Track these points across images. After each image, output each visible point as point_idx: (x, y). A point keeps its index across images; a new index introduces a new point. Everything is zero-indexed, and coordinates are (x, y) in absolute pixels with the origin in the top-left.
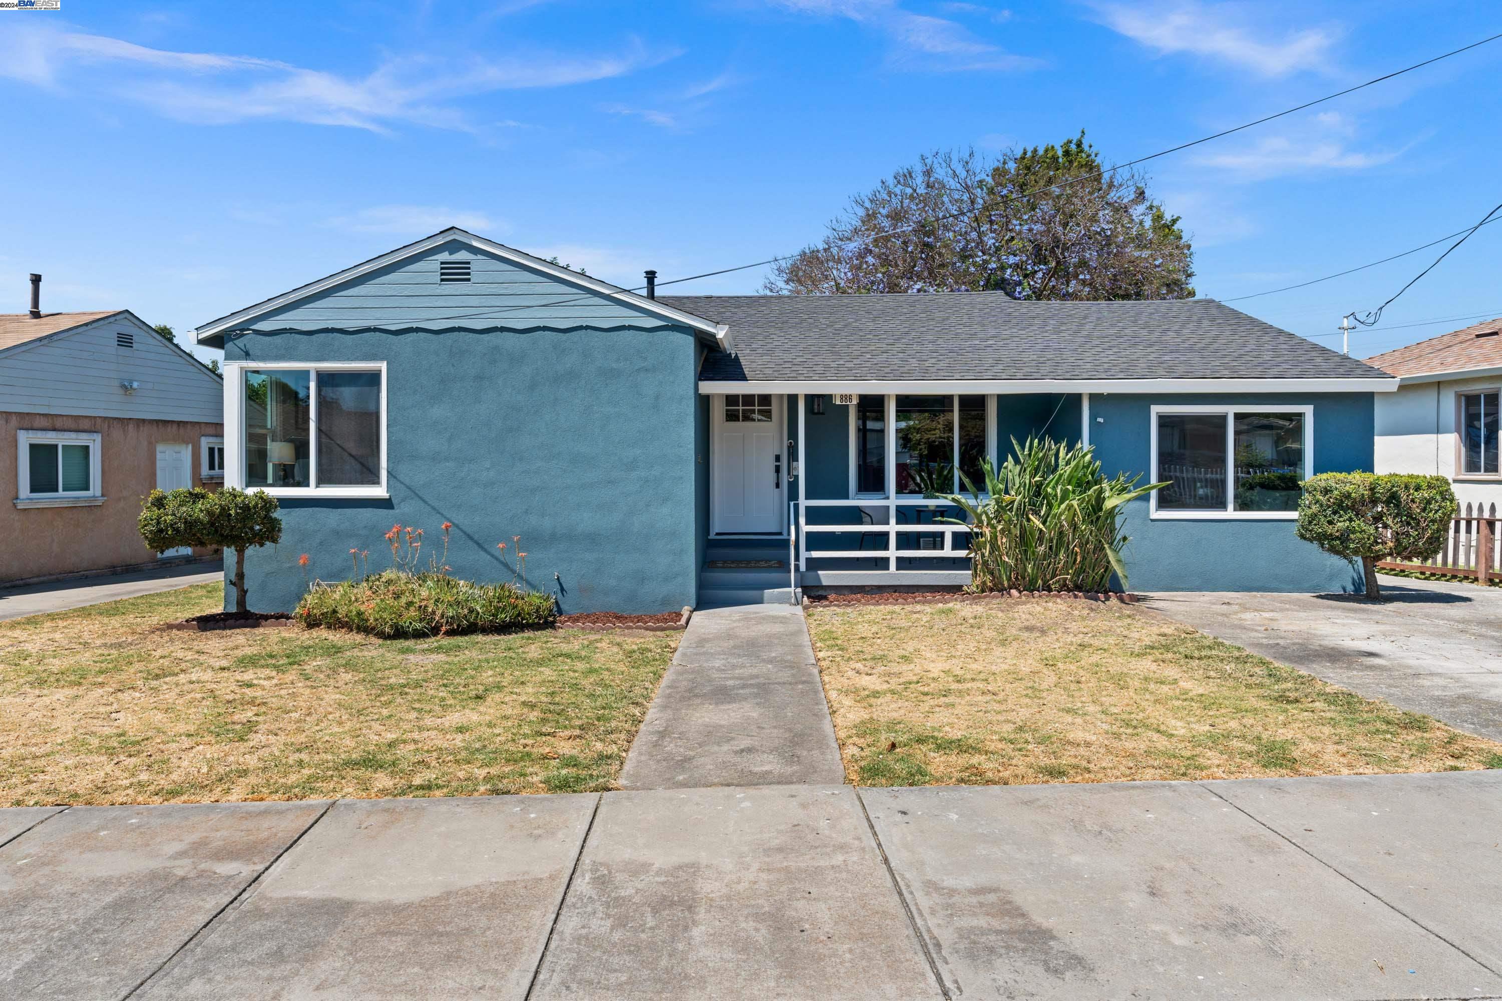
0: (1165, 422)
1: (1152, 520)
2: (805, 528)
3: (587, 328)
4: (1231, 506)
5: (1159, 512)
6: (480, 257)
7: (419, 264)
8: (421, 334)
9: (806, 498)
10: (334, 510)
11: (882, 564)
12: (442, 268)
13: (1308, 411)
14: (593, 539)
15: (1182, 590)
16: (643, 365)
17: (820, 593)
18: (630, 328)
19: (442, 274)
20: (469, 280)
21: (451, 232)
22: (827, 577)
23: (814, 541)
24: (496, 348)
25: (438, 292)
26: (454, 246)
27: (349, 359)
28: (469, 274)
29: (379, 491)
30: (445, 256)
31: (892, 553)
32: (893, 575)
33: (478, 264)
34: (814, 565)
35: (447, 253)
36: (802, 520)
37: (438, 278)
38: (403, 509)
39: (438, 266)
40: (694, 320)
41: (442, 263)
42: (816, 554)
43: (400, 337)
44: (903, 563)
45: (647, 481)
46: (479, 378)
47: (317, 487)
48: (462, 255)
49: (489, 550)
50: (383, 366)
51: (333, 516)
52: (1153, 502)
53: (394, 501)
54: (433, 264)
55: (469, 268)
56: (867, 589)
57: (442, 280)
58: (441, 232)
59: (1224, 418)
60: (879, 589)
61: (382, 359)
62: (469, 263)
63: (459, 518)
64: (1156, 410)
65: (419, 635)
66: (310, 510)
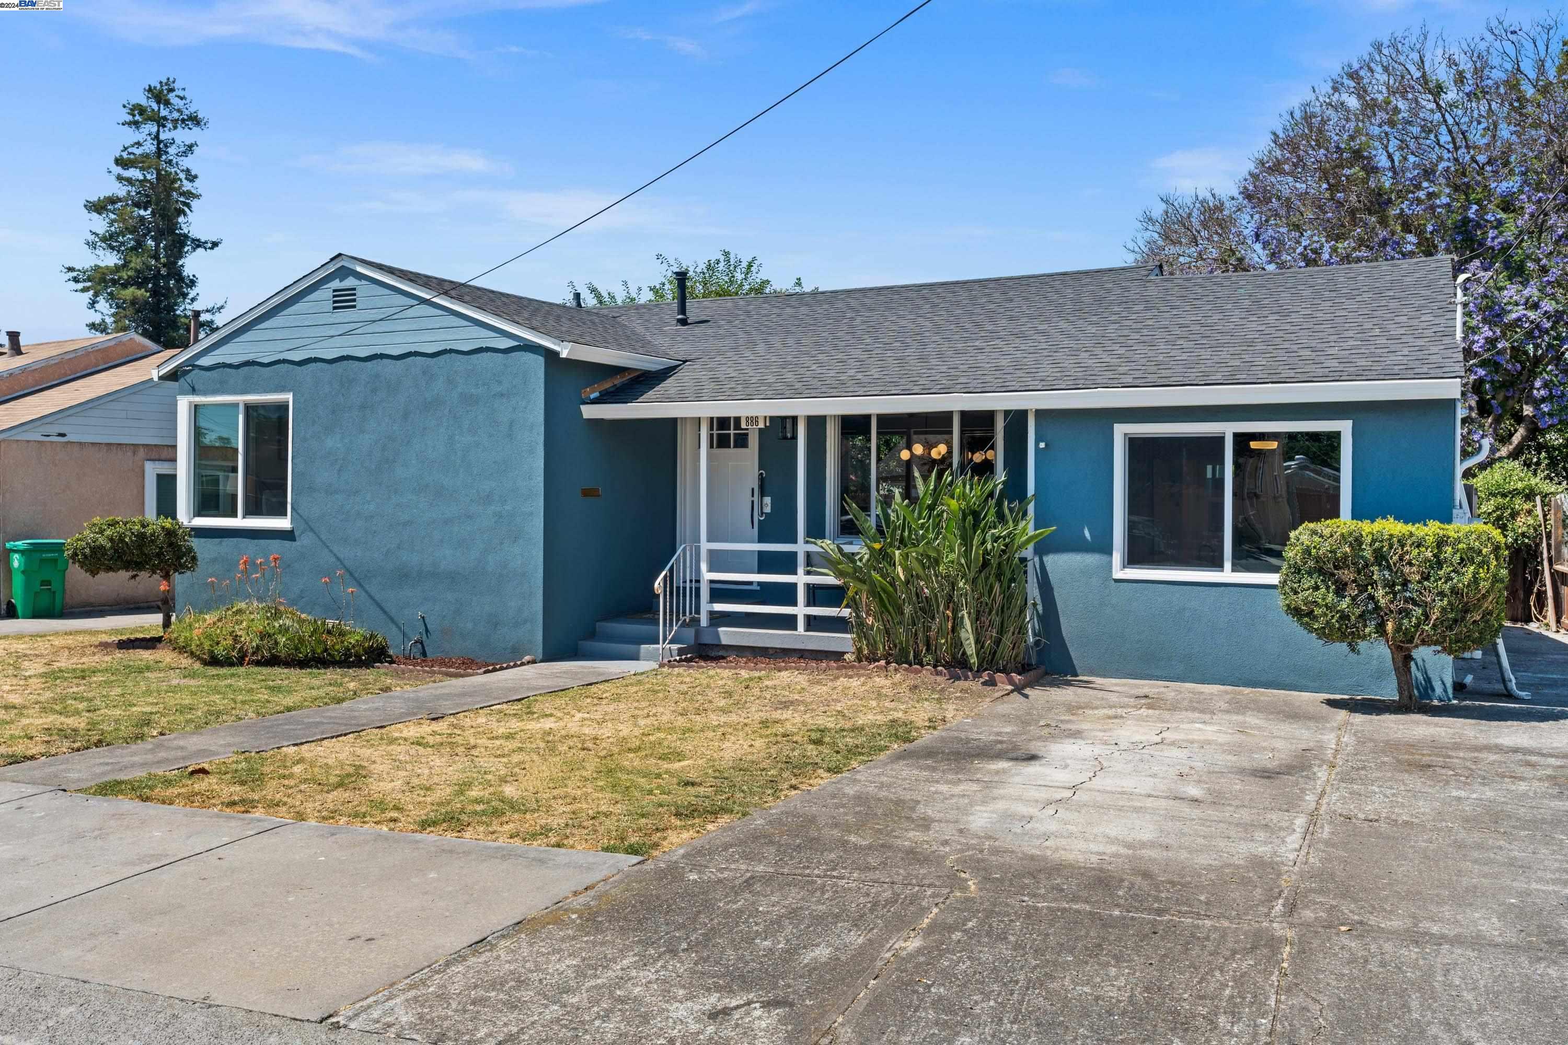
0: (1136, 445)
1: (1117, 581)
2: (707, 576)
3: (451, 351)
4: (1228, 565)
5: (1127, 570)
6: (364, 282)
7: (317, 293)
8: (319, 364)
9: (709, 541)
10: (252, 541)
11: (789, 622)
12: (334, 296)
13: (1344, 427)
14: (453, 578)
15: (1158, 678)
16: (499, 389)
17: (721, 653)
18: (488, 349)
19: (335, 302)
20: (354, 307)
21: (340, 259)
22: (728, 635)
23: (720, 592)
24: (377, 376)
25: (331, 320)
26: (344, 273)
27: (266, 391)
28: (354, 300)
29: (282, 523)
30: (336, 284)
31: (801, 610)
32: (801, 638)
33: (363, 289)
34: (718, 619)
35: (338, 280)
36: (704, 567)
37: (329, 306)
38: (305, 540)
39: (331, 294)
40: (541, 338)
41: (335, 291)
42: (719, 607)
43: (334, 365)
44: (813, 623)
45: (501, 517)
46: (363, 407)
47: (244, 517)
48: (350, 282)
49: (367, 587)
50: (289, 397)
51: (250, 546)
52: (1117, 557)
53: (297, 533)
54: (325, 294)
55: (354, 295)
56: (771, 652)
57: (335, 308)
58: (332, 259)
59: (1219, 441)
60: (785, 653)
61: (289, 391)
62: (354, 289)
63: (345, 552)
64: (1121, 431)
65: (228, 662)
66: (235, 540)
